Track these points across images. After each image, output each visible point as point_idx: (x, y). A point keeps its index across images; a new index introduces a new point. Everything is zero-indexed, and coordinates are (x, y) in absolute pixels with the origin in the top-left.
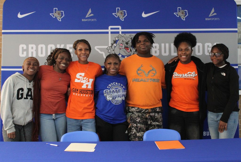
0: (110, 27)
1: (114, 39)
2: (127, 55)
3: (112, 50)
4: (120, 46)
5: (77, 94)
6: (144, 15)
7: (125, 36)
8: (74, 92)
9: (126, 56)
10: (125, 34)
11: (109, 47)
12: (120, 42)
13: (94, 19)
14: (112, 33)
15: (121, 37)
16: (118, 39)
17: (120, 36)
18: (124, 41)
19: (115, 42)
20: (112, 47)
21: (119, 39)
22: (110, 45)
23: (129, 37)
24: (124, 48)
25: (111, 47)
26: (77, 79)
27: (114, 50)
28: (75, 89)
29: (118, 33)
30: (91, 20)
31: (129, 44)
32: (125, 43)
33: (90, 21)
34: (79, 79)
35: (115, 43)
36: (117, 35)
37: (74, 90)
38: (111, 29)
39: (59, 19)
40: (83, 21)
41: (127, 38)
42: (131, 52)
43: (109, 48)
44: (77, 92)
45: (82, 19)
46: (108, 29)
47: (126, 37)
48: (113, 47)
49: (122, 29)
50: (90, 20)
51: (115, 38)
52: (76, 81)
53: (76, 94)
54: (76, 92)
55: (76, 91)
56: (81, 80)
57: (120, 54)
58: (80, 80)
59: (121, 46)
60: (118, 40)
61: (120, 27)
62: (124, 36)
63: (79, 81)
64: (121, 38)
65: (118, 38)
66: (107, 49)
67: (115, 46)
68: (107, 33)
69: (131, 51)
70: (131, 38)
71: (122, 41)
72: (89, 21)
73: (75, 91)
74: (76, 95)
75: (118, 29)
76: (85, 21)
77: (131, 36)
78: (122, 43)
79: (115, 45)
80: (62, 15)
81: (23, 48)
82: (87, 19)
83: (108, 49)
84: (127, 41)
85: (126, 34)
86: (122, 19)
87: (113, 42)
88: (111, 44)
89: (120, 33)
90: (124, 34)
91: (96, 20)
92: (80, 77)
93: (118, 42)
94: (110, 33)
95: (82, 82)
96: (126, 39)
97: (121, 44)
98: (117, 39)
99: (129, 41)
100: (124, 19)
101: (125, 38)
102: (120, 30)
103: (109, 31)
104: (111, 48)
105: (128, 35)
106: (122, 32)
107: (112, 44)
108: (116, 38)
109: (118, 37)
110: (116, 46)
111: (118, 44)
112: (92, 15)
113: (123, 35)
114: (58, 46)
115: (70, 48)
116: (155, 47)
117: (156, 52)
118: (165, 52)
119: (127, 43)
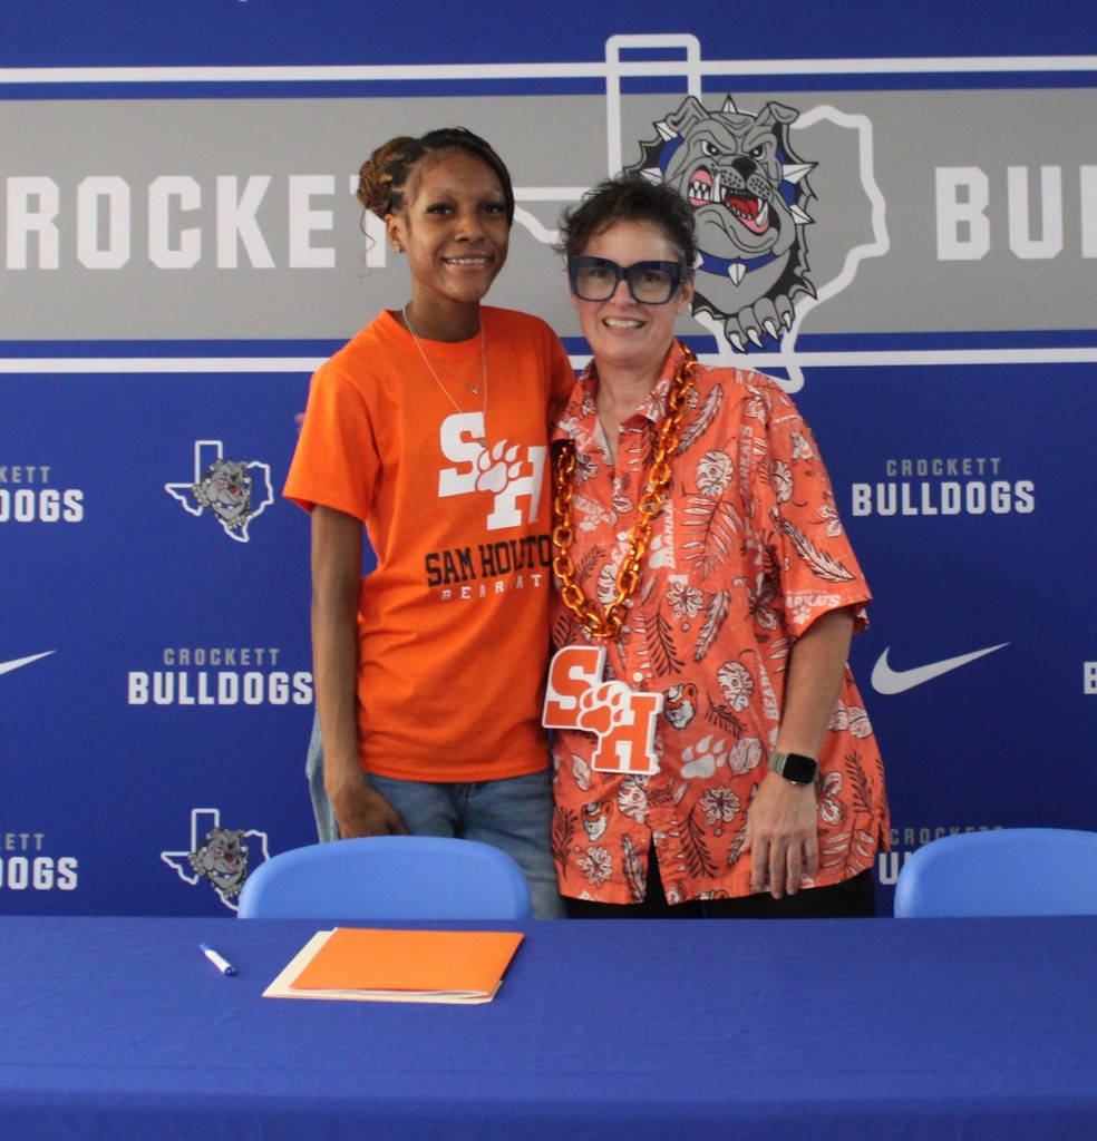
0: (615, 44)
1: (650, 135)
2: (745, 256)
4: (691, 185)
5: (468, 592)
7: (729, 107)
9: (738, 260)
12: (695, 153)
14: (629, 85)
15: (698, 121)
16: (674, 135)
17: (692, 111)
18: (724, 151)
19: (657, 154)
21: (683, 134)
23: (761, 120)
24: (722, 203)
28: (441, 557)
29: (679, 84)
31: (760, 170)
32: (729, 160)
35: (650, 164)
36: (669, 102)
37: (440, 564)
38: (627, 55)
41: (744, 124)
42: (773, 232)
44: (465, 578)
46: (600, 57)
47: (738, 119)
49: (707, 54)
51: (655, 125)
53: (464, 590)
54: (459, 574)
55: (453, 570)
56: (482, 472)
59: (697, 185)
60: (679, 141)
61: (691, 43)
62: (721, 112)
64: (696, 128)
65: (676, 124)
68: (596, 86)
69: (774, 220)
70: (772, 121)
71: (710, 146)
73: (447, 570)
74: (464, 597)
75: (679, 54)
77: (773, 106)
78: (708, 163)
79: (653, 176)
84: (747, 148)
85: (734, 96)
87: (636, 157)
88: (624, 169)
89: (695, 88)
90: (724, 95)
93: (681, 151)
94: (613, 87)
96: (738, 133)
97: (703, 168)
98: (668, 133)
99: (760, 149)
101: (727, 124)
102: (695, 68)
103: (612, 69)
105: (750, 103)
106: (710, 84)
108: (663, 126)
109: (676, 119)
111: (676, 175)
113: (715, 101)
114: (226, 185)
115: (317, 202)
116: (962, 194)
117: (963, 232)
118: (1035, 232)
119: (745, 166)
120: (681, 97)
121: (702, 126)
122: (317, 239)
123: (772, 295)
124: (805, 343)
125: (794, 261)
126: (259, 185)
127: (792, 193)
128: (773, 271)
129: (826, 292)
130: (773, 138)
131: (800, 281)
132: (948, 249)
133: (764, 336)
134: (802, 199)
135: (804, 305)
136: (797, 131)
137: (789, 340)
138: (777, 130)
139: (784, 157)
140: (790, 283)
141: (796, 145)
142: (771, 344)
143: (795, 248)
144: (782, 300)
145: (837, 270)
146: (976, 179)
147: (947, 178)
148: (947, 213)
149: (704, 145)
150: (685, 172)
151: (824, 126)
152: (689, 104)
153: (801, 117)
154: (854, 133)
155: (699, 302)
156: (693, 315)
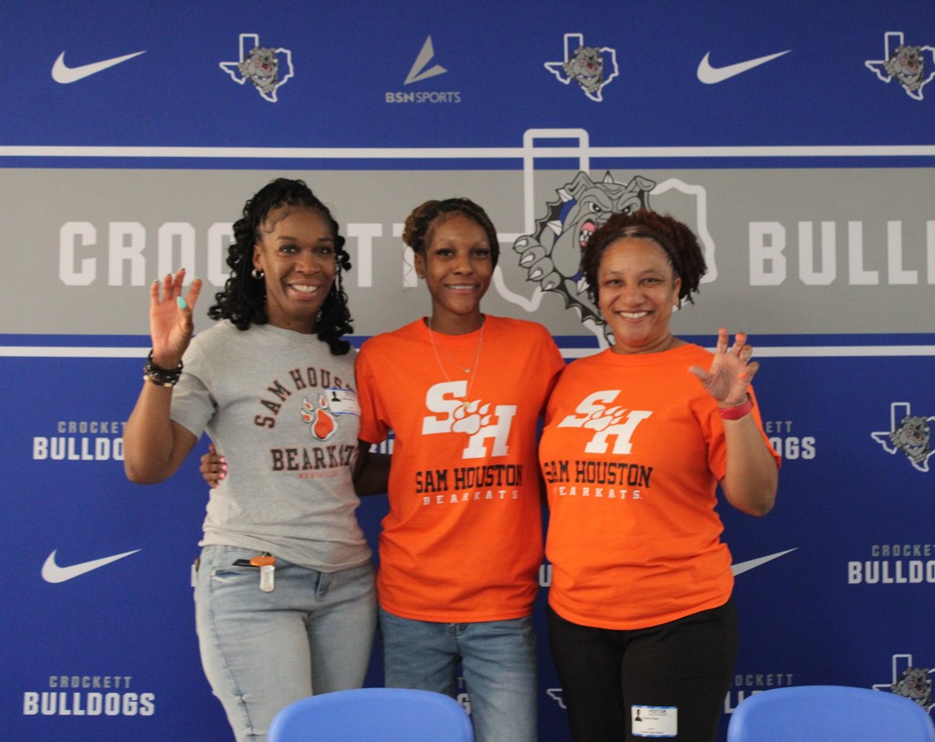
0: (530, 135)
1: (553, 199)
3: (540, 252)
4: (581, 233)
5: (442, 499)
6: (708, 74)
7: (608, 180)
8: (427, 491)
10: (608, 173)
11: (525, 237)
12: (584, 210)
13: (450, 94)
14: (540, 164)
15: (586, 190)
16: (570, 198)
17: (583, 182)
18: (604, 209)
19: (559, 211)
20: (542, 238)
21: (577, 197)
22: (530, 228)
23: (630, 188)
25: (538, 238)
26: (434, 418)
27: (549, 256)
28: (424, 474)
29: (573, 163)
30: (434, 97)
32: (608, 216)
33: (427, 100)
34: (442, 416)
35: (553, 218)
36: (567, 175)
37: (422, 479)
38: (538, 143)
39: (268, 91)
40: (393, 100)
41: (618, 191)
43: (523, 243)
44: (439, 489)
45: (388, 94)
46: (520, 144)
47: (617, 187)
48: (547, 238)
49: (594, 143)
50: (425, 97)
51: (557, 190)
52: (430, 426)
53: (439, 497)
54: (436, 486)
55: (431, 483)
56: (457, 420)
57: (581, 274)
58: (451, 420)
59: (585, 232)
60: (573, 202)
61: (581, 134)
62: (602, 183)
63: (443, 427)
64: (586, 194)
65: (572, 190)
66: (514, 248)
67: (558, 233)
68: (517, 164)
70: (637, 189)
71: (595, 206)
72: (422, 100)
73: (428, 484)
74: (439, 502)
75: (574, 143)
76: (403, 103)
77: (638, 179)
78: (593, 217)
79: (555, 226)
80: (283, 70)
81: (78, 238)
82: (412, 94)
83: (520, 250)
84: (620, 208)
85: (612, 171)
86: (593, 91)
87: (544, 213)
88: (536, 220)
89: (584, 166)
90: (605, 171)
91: (459, 100)
92: (449, 406)
93: (575, 209)
94: (529, 165)
95: (459, 428)
96: (614, 197)
97: (590, 221)
98: (566, 197)
99: (629, 208)
100: (602, 93)
101: (607, 191)
102: (585, 152)
103: (528, 152)
104: (533, 242)
105: (622, 176)
106: (596, 163)
107: (542, 225)
108: (562, 191)
109: (572, 187)
110: (562, 233)
111: (571, 226)
112: (438, 70)
113: (599, 174)
116: (767, 240)
117: (768, 267)
118: (818, 267)
120: (574, 172)
121: (590, 192)
130: (638, 201)
132: (757, 278)
136: (655, 196)
138: (641, 195)
146: (777, 230)
147: (757, 229)
148: (757, 253)
149: (591, 205)
150: (577, 223)
151: (673, 192)
152: (580, 177)
153: (657, 187)
154: (694, 198)
155: (586, 313)
156: (583, 321)
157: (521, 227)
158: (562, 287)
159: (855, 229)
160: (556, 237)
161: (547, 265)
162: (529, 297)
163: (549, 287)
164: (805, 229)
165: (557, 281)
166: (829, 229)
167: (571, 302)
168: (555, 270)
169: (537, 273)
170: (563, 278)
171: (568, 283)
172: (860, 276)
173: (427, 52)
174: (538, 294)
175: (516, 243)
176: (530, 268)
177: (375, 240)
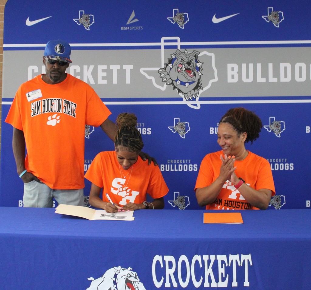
0: (163, 39)
1: (170, 57)
2: (189, 82)
3: (166, 73)
4: (178, 67)
7: (186, 52)
9: (187, 82)
11: (162, 69)
12: (179, 61)
13: (140, 27)
14: (166, 47)
16: (175, 57)
19: (171, 61)
22: (163, 66)
23: (192, 54)
24: (184, 71)
25: (165, 69)
27: (169, 74)
29: (176, 47)
30: (135, 28)
31: (192, 64)
32: (186, 62)
33: (133, 29)
35: (170, 63)
36: (174, 50)
39: (87, 27)
40: (123, 29)
41: (189, 55)
42: (194, 77)
45: (122, 27)
46: (160, 41)
48: (168, 69)
49: (181, 41)
57: (178, 80)
60: (176, 58)
61: (178, 38)
62: (184, 53)
64: (179, 56)
66: (158, 72)
67: (171, 67)
68: (159, 47)
69: (195, 74)
70: (194, 54)
71: (182, 60)
72: (131, 29)
75: (176, 41)
76: (126, 30)
77: (195, 51)
78: (182, 63)
79: (170, 65)
80: (91, 21)
81: (33, 70)
82: (129, 27)
84: (189, 60)
85: (187, 49)
86: (182, 26)
87: (167, 62)
88: (164, 64)
89: (179, 48)
90: (185, 49)
91: (142, 29)
93: (176, 60)
94: (163, 48)
96: (188, 57)
97: (180, 64)
98: (173, 57)
99: (192, 60)
100: (184, 27)
102: (179, 44)
103: (162, 44)
104: (164, 70)
105: (190, 51)
106: (182, 47)
107: (166, 65)
108: (172, 55)
109: (175, 54)
110: (172, 67)
111: (175, 65)
112: (136, 20)
113: (183, 50)
114: (85, 67)
115: (103, 71)
116: (233, 69)
117: (233, 77)
118: (248, 77)
119: (189, 63)
120: (176, 50)
121: (180, 55)
122: (103, 78)
123: (194, 89)
124: (201, 99)
125: (199, 83)
126: (92, 67)
127: (198, 69)
128: (194, 85)
129: (205, 89)
130: (195, 58)
131: (200, 87)
132: (230, 80)
133: (192, 98)
134: (200, 70)
135: (201, 92)
136: (199, 56)
137: (197, 99)
138: (195, 56)
139: (197, 62)
140: (197, 87)
141: (199, 59)
142: (194, 99)
143: (199, 80)
144: (196, 91)
145: (207, 84)
146: (236, 66)
147: (230, 66)
148: (230, 73)
149: (181, 59)
150: (177, 65)
151: (205, 55)
152: (178, 51)
153: (200, 54)
154: (211, 57)
155: (179, 91)
156: (178, 93)
157: (160, 66)
158: (172, 83)
159: (259, 66)
160: (171, 69)
161: (168, 77)
162: (163, 86)
163: (169, 83)
164: (244, 66)
165: (171, 81)
166: (251, 66)
167: (175, 87)
168: (170, 78)
169: (165, 79)
170: (173, 81)
171: (174, 82)
172: (260, 80)
173: (133, 15)
174: (165, 85)
175: (159, 70)
176: (163, 78)
177: (118, 70)
